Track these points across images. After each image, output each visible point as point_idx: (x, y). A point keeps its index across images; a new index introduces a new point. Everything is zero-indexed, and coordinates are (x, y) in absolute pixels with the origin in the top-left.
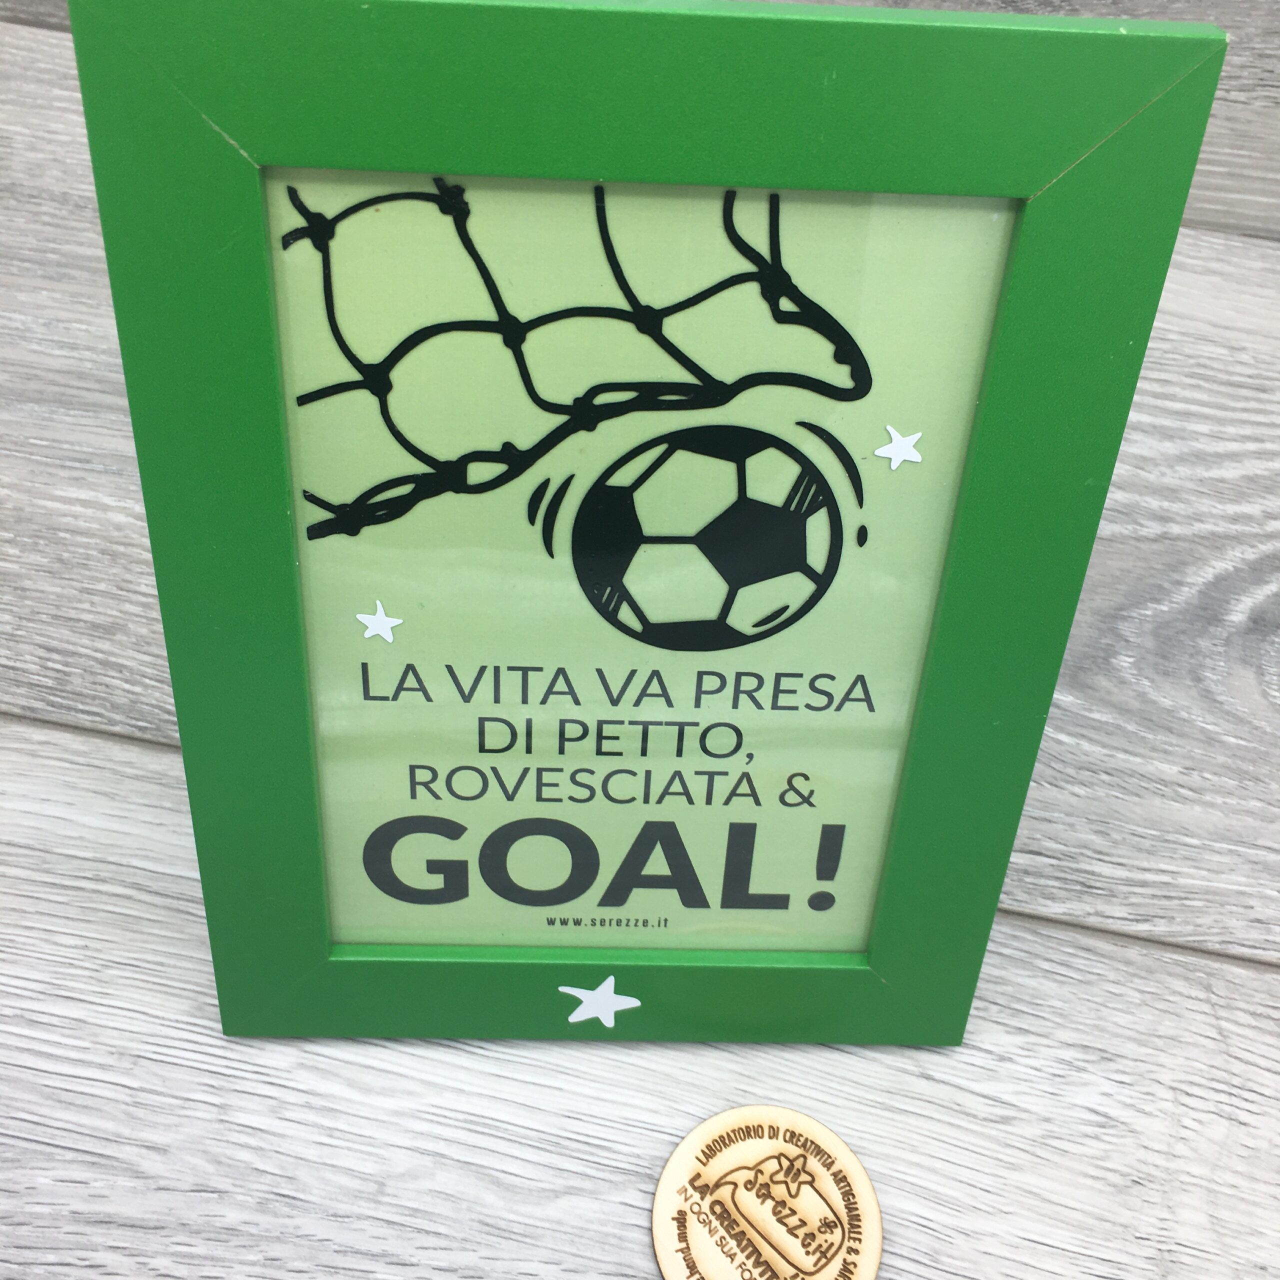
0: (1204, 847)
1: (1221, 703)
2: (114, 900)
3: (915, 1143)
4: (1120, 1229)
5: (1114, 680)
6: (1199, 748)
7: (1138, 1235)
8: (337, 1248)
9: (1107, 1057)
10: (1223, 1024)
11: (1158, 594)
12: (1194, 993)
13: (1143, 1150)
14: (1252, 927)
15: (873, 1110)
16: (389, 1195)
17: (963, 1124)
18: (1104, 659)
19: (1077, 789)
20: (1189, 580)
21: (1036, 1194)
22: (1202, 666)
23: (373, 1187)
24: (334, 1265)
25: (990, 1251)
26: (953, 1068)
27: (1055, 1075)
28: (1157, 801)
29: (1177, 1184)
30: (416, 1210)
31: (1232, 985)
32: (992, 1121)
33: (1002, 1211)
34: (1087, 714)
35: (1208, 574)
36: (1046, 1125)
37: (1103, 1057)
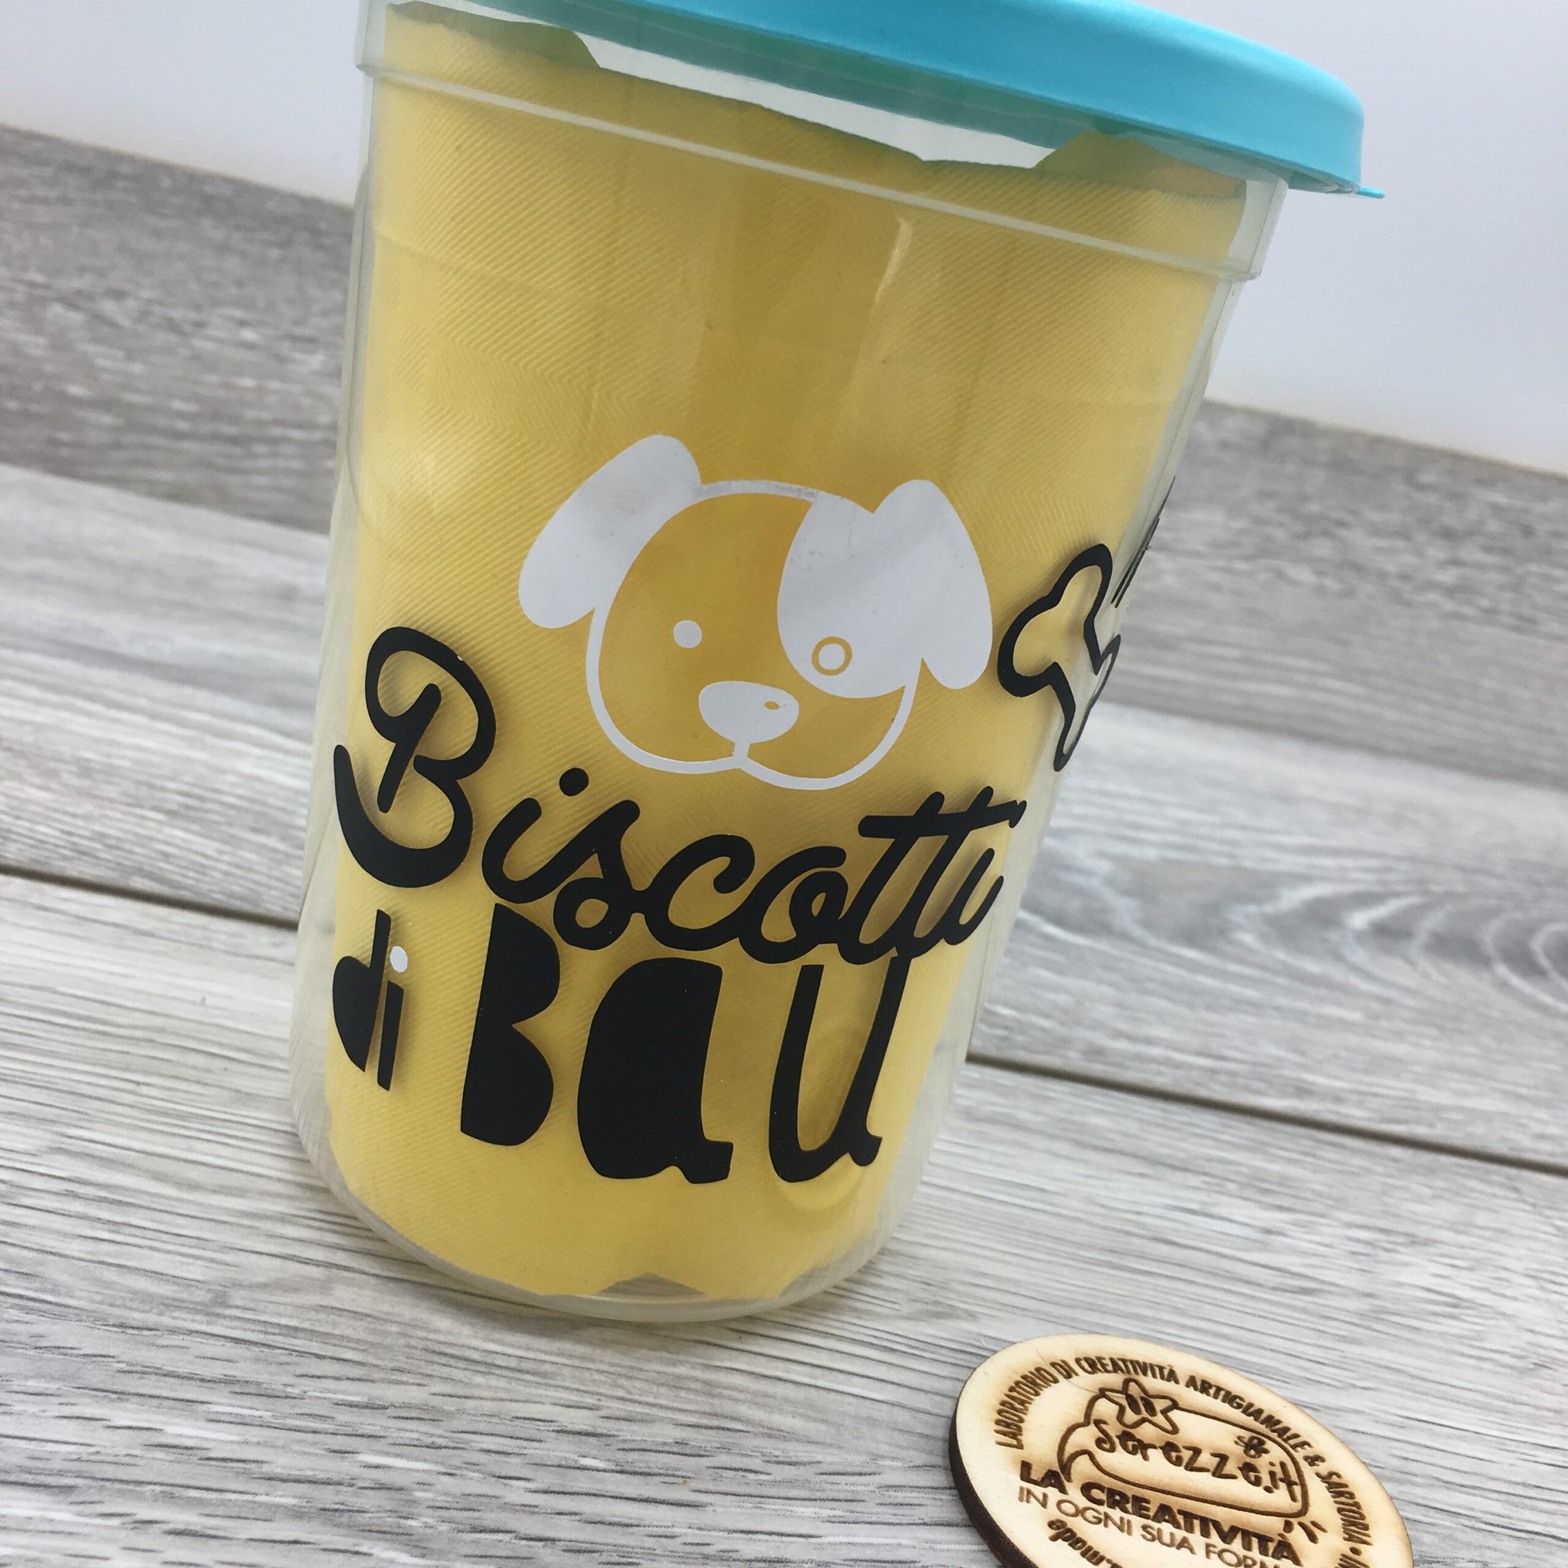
1: (1380, 977)
5: (1240, 948)
6: (1376, 1005)
8: (124, 1367)
9: (1419, 1241)
11: (1253, 899)
12: (1497, 1192)
13: (1530, 1334)
15: (1096, 1268)
16: (237, 1307)
17: (1243, 1291)
18: (1219, 933)
20: (1284, 896)
21: (1398, 1371)
22: (1338, 950)
23: (201, 1296)
24: (117, 1388)
25: (1361, 1429)
27: (1354, 1253)
28: (1351, 1036)
30: (296, 1329)
32: (1287, 1291)
33: (1354, 1386)
35: (1303, 895)
36: (1371, 1300)
37: (1414, 1241)
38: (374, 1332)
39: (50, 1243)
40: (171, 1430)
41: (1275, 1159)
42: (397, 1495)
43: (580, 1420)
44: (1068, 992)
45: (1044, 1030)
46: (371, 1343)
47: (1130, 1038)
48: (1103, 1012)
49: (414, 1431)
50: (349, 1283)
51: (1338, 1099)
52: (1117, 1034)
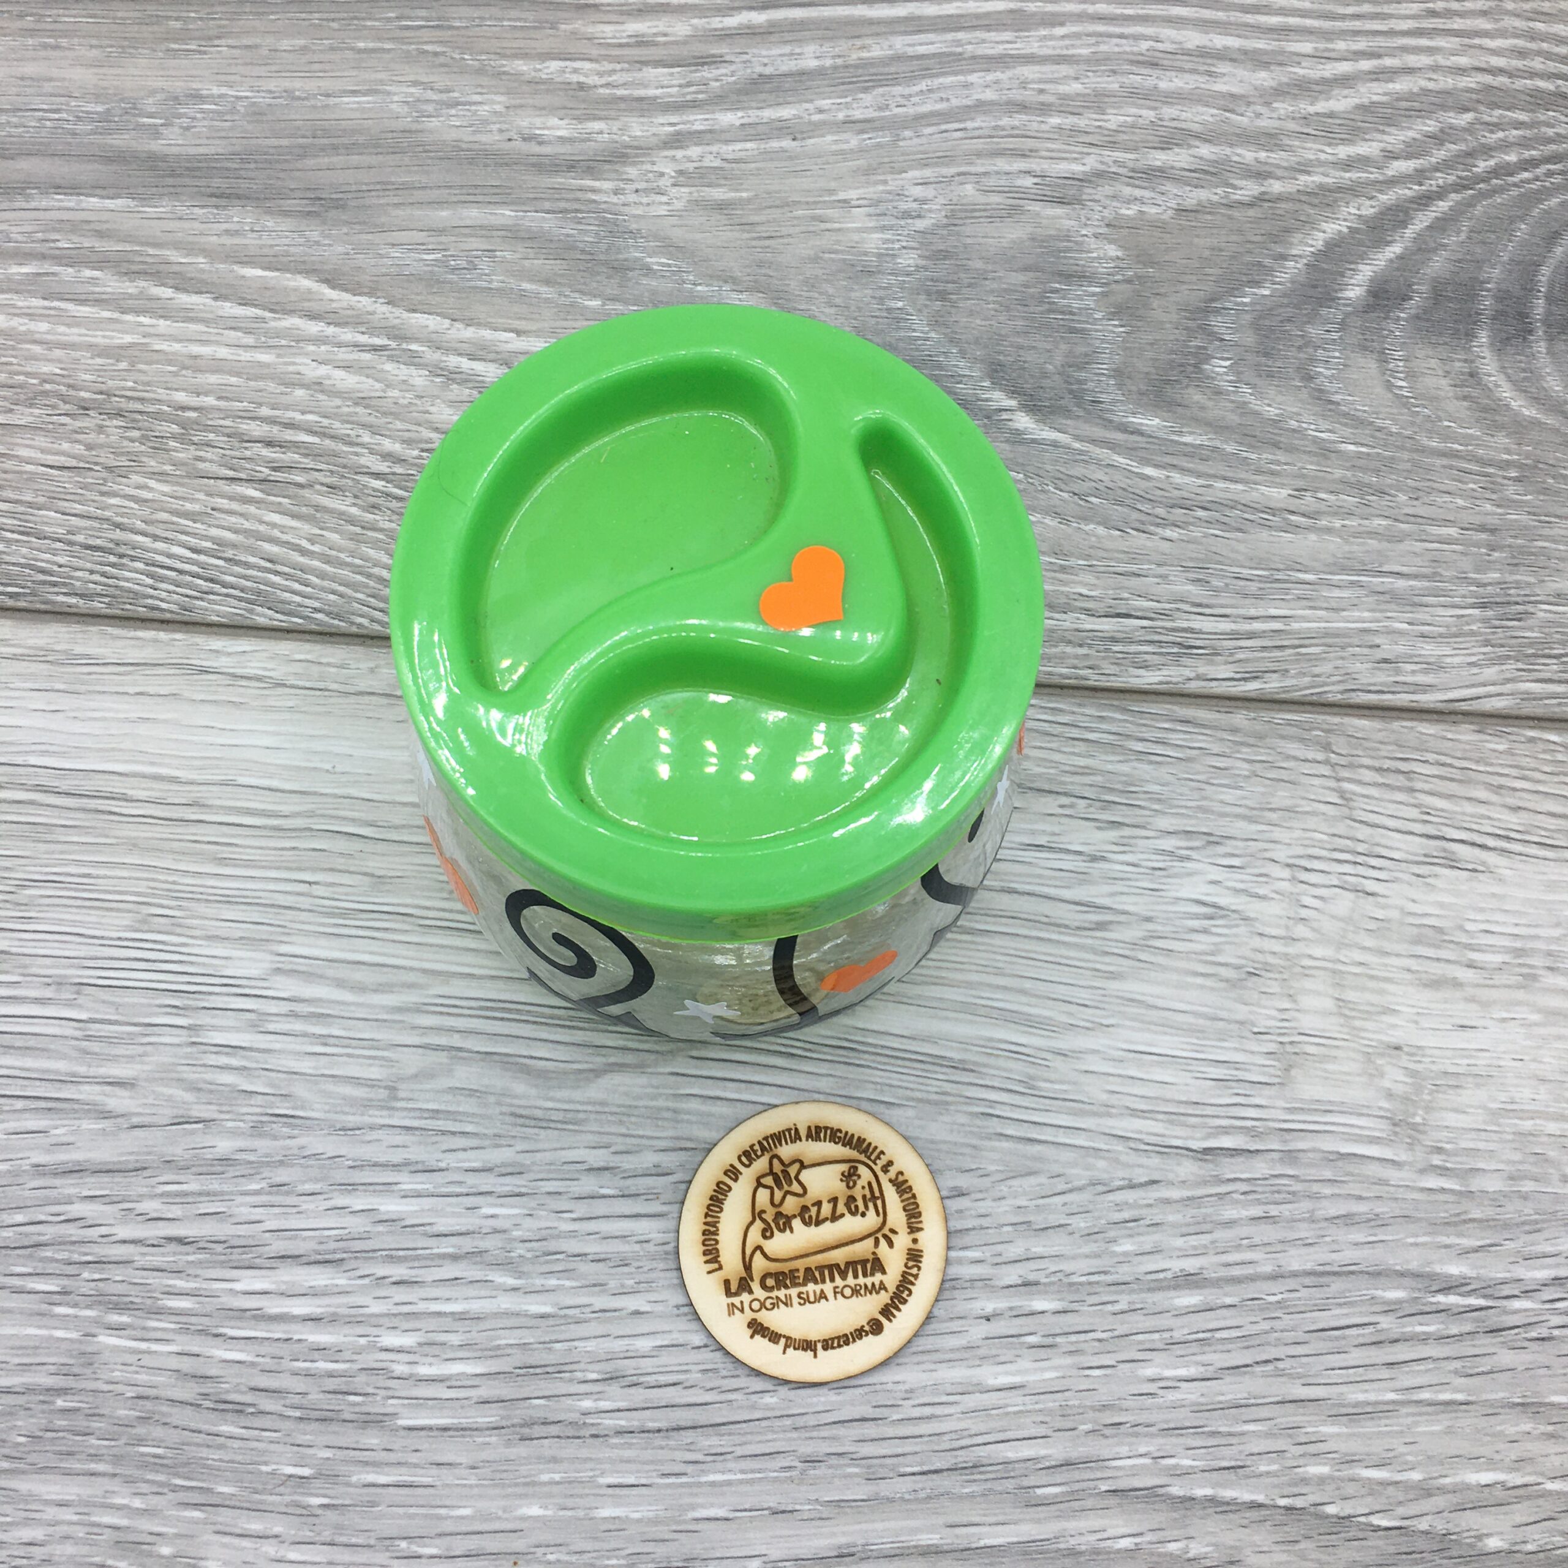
0: (1321, 582)
1: (1338, 404)
3: (1000, 965)
4: (1236, 1027)
5: (1207, 391)
6: (1311, 463)
7: (1256, 1030)
8: (350, 1163)
9: (1213, 840)
10: (1346, 786)
11: (1256, 274)
12: (1310, 755)
13: (1258, 939)
14: (1379, 669)
16: (403, 1099)
17: (1054, 937)
18: (1195, 366)
19: (1168, 533)
20: (1294, 252)
22: (1313, 360)
24: (351, 1181)
25: (1091, 1069)
26: (1040, 876)
27: (1154, 869)
28: (1265, 534)
29: (1298, 970)
30: (437, 1111)
31: (1355, 741)
32: (1085, 929)
33: (1102, 1025)
34: (1176, 438)
35: (1318, 240)
36: (1147, 925)
38: (481, 1104)
39: (291, 1063)
40: (382, 1208)
41: (1127, 756)
42: (504, 1236)
43: (600, 1158)
46: (480, 1116)
49: (509, 1184)
50: (462, 1063)
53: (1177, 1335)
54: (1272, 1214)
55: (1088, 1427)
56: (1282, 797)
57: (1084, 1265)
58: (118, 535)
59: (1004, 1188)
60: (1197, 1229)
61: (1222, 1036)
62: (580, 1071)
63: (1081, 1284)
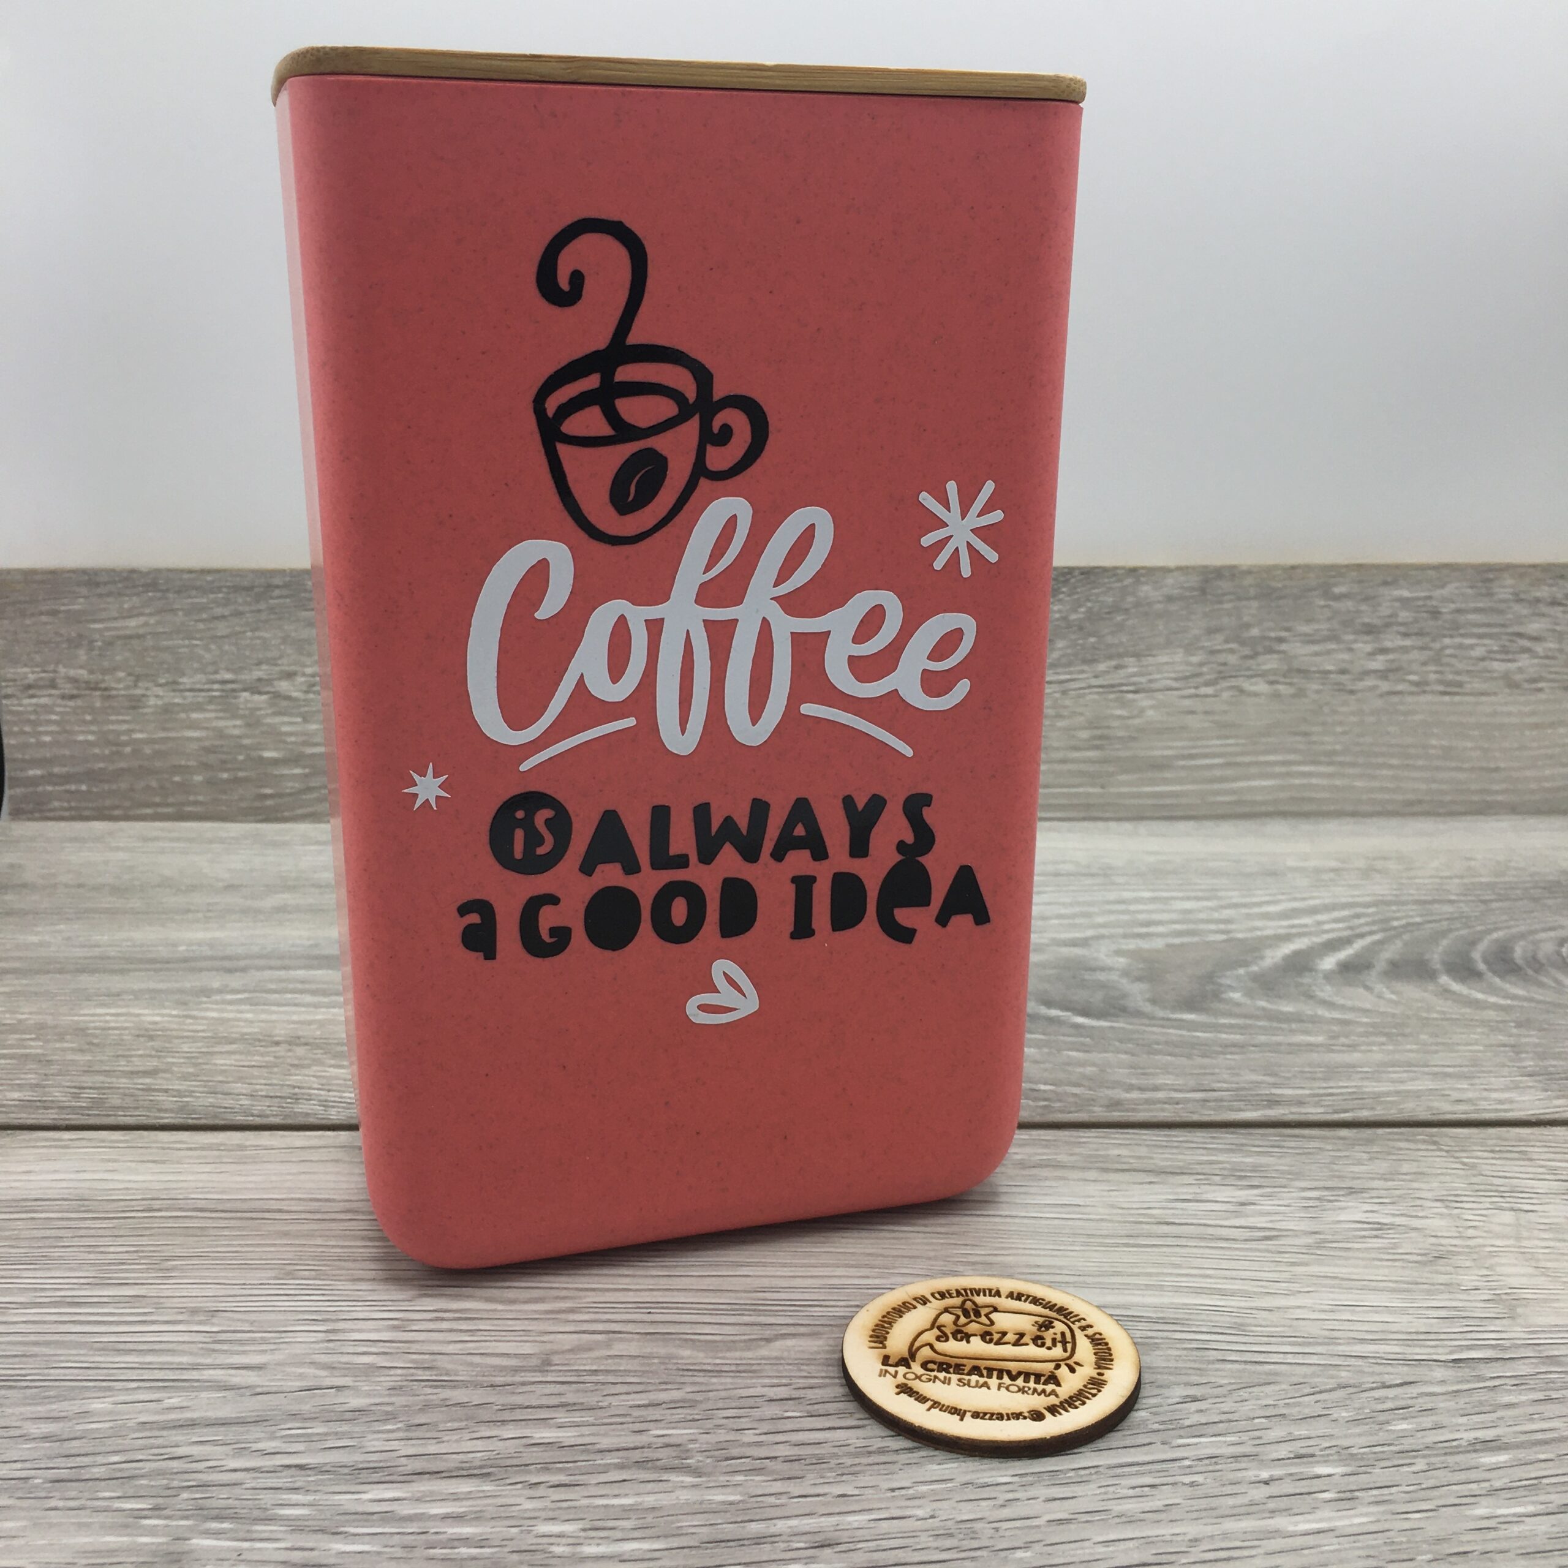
1: (1340, 1004)
2: (171, 1220)
3: (1177, 1262)
4: (1442, 1287)
5: (1229, 1004)
6: (1336, 1027)
7: (1464, 1288)
8: (500, 1407)
9: (1355, 1191)
10: (1466, 1160)
11: (1242, 963)
12: (1421, 1147)
13: (1433, 1239)
15: (1118, 1249)
16: (556, 1365)
17: (1225, 1245)
18: (1214, 996)
20: (1269, 955)
21: (1331, 1277)
22: (1310, 990)
23: (534, 1362)
24: (500, 1419)
25: (1302, 1317)
26: (1196, 1215)
27: (1307, 1207)
28: (1313, 1054)
29: (1484, 1253)
30: (596, 1371)
33: (1299, 1292)
35: (1285, 951)
36: (1317, 1236)
37: (1351, 1191)
38: (643, 1365)
39: (436, 1348)
40: (537, 1435)
41: (1250, 1154)
42: (678, 1449)
43: (782, 1392)
44: (1094, 1065)
45: (1075, 1095)
46: (644, 1372)
47: (1141, 1089)
48: (1121, 1074)
49: (680, 1414)
50: (622, 1340)
51: (1300, 1103)
52: (1130, 1088)
53: (1498, 1484)
54: (1554, 1396)
55: (1429, 1557)
56: (1406, 1167)
57: (1364, 1441)
58: (297, 1090)
59: (1244, 1394)
60: (1477, 1410)
61: (1428, 1292)
62: (750, 1340)
63: (1364, 1454)
